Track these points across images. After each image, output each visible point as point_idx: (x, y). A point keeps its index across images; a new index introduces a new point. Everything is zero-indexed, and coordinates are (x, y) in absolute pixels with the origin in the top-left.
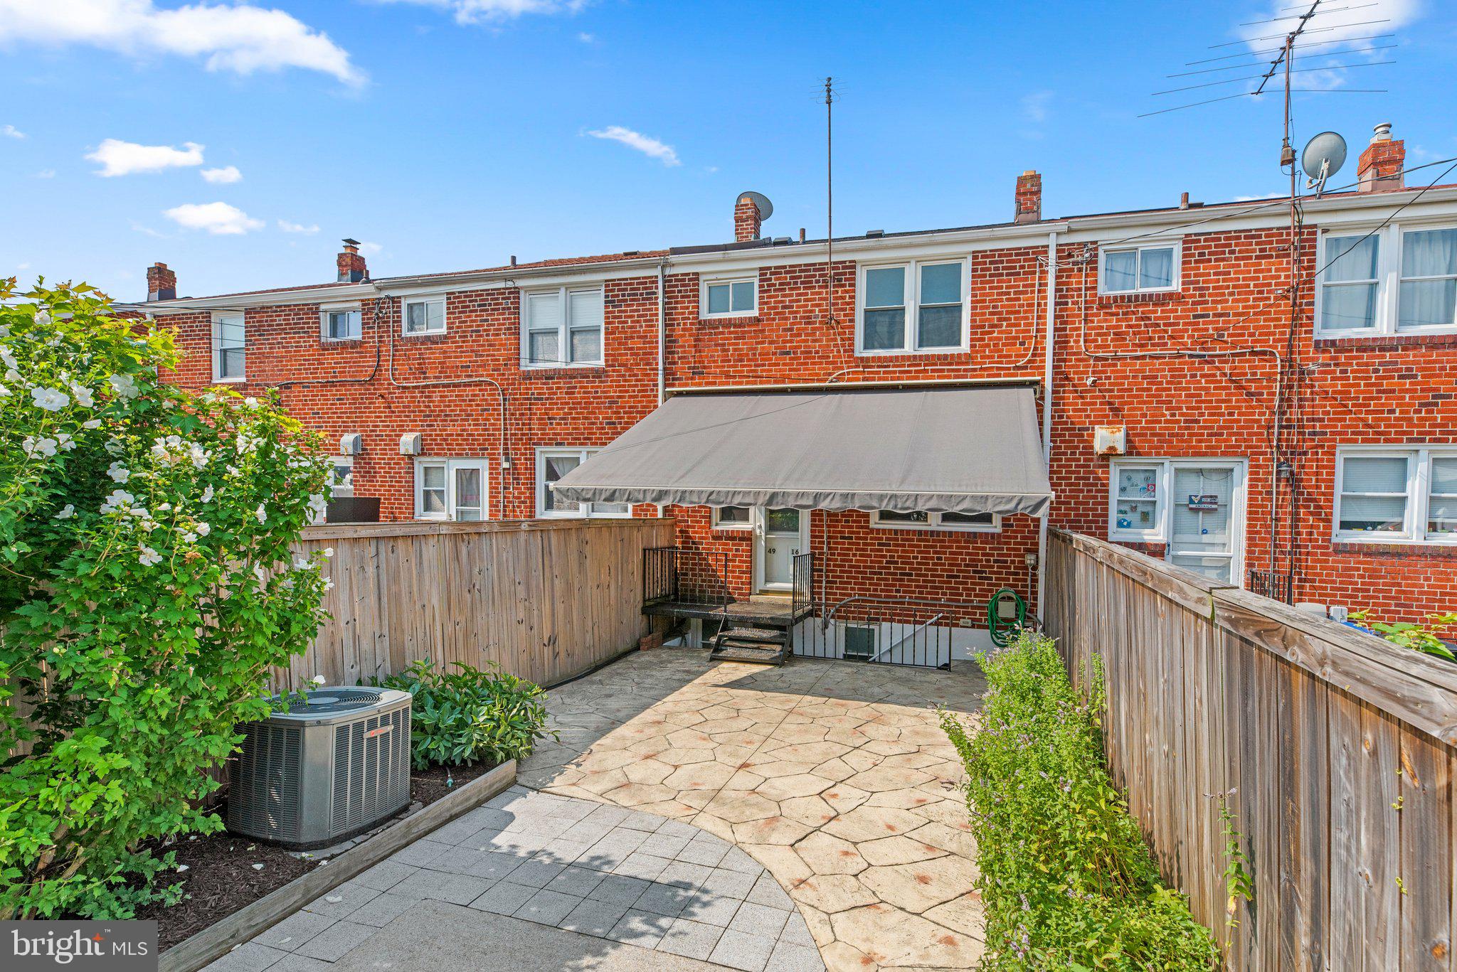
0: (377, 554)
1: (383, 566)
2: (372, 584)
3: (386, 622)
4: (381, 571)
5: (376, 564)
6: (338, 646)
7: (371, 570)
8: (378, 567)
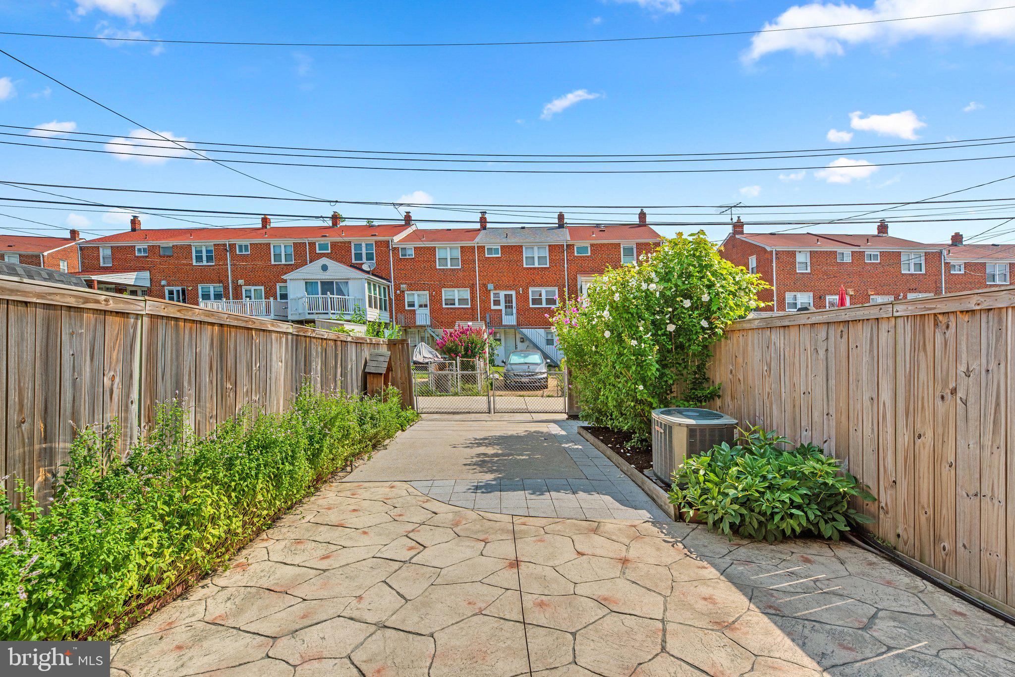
0: (827, 338)
1: (832, 349)
2: (822, 366)
3: (833, 403)
4: (829, 354)
5: (825, 348)
6: (798, 411)
7: (822, 353)
8: (827, 350)
